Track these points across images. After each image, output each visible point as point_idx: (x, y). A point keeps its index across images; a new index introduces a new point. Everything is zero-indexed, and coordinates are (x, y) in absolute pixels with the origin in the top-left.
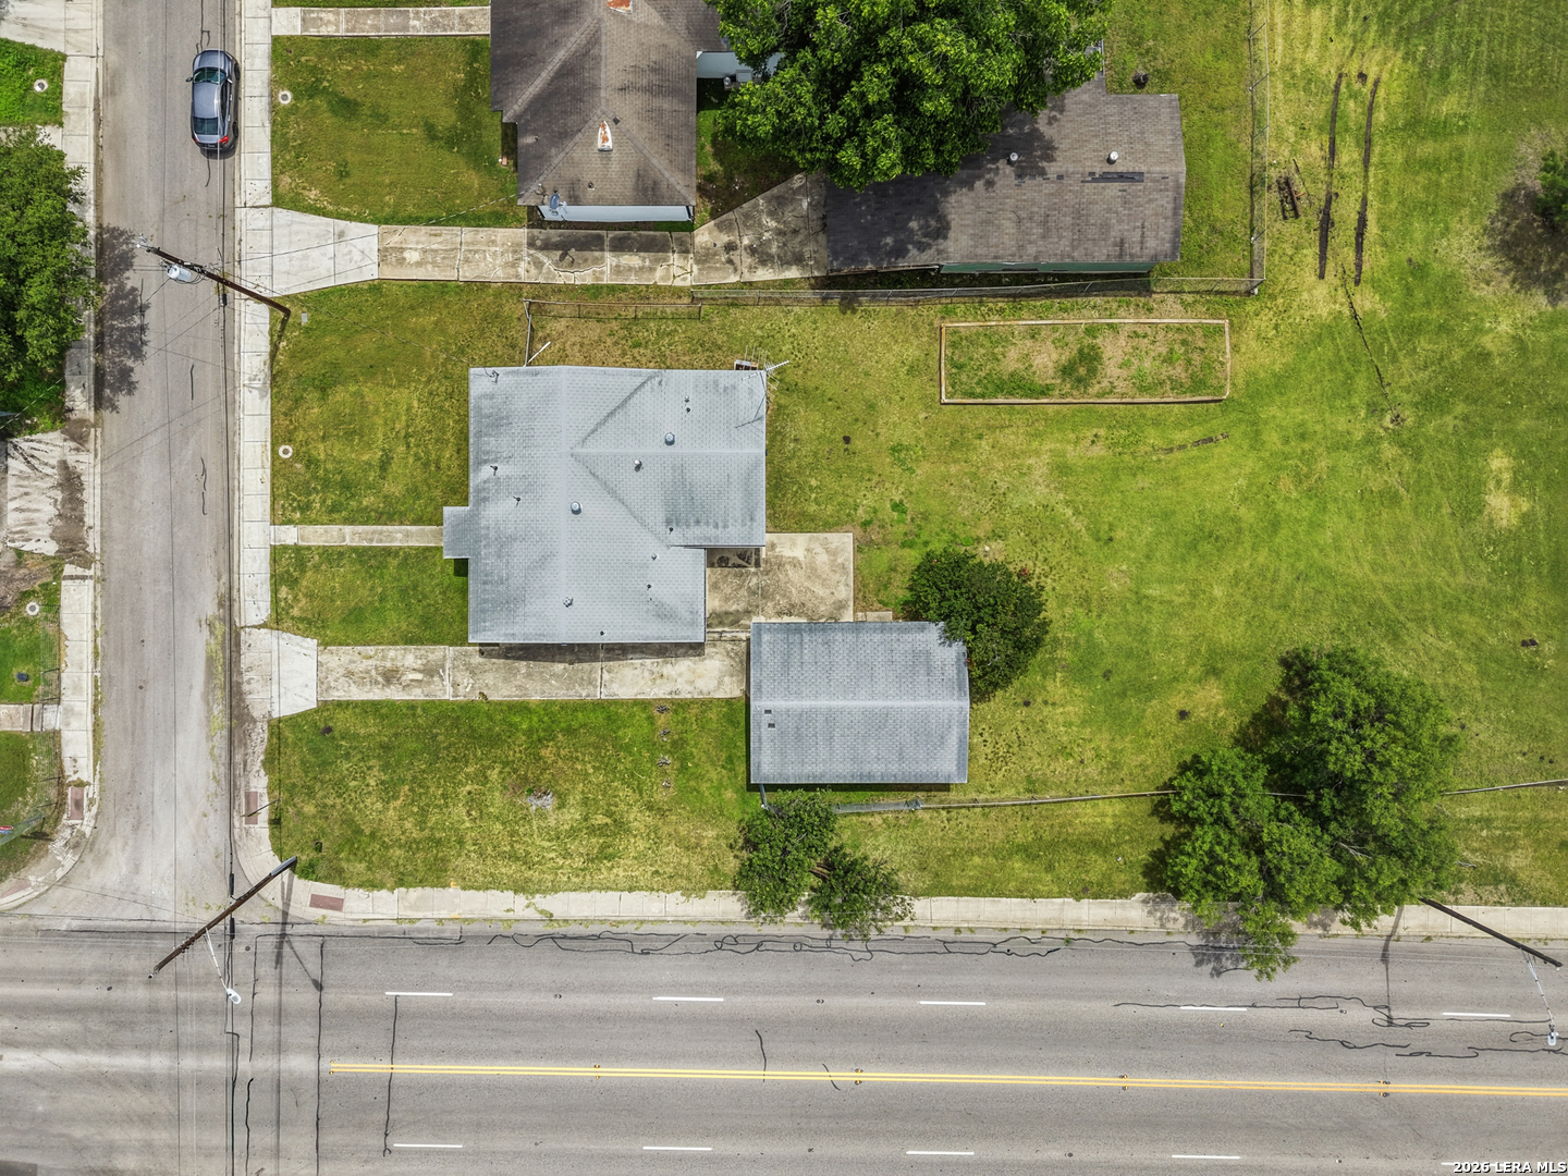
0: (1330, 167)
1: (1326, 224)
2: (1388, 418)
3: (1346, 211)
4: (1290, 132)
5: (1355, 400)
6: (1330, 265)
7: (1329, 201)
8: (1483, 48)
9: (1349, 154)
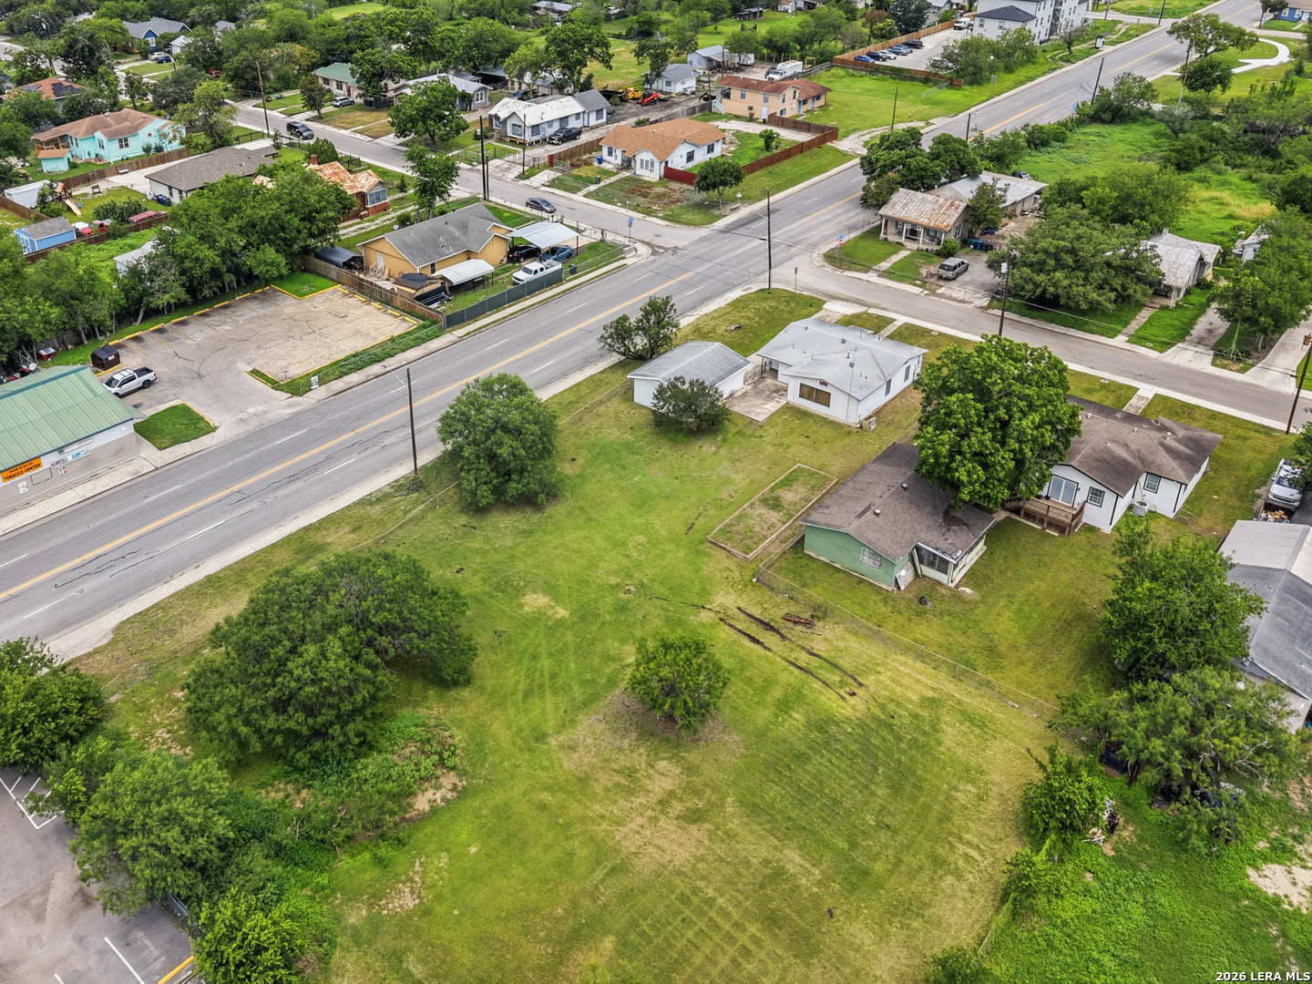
0: (803, 648)
1: (768, 626)
2: (632, 588)
3: (769, 638)
4: (841, 644)
5: (656, 585)
6: (742, 616)
7: (782, 636)
8: (824, 761)
9: (803, 658)
